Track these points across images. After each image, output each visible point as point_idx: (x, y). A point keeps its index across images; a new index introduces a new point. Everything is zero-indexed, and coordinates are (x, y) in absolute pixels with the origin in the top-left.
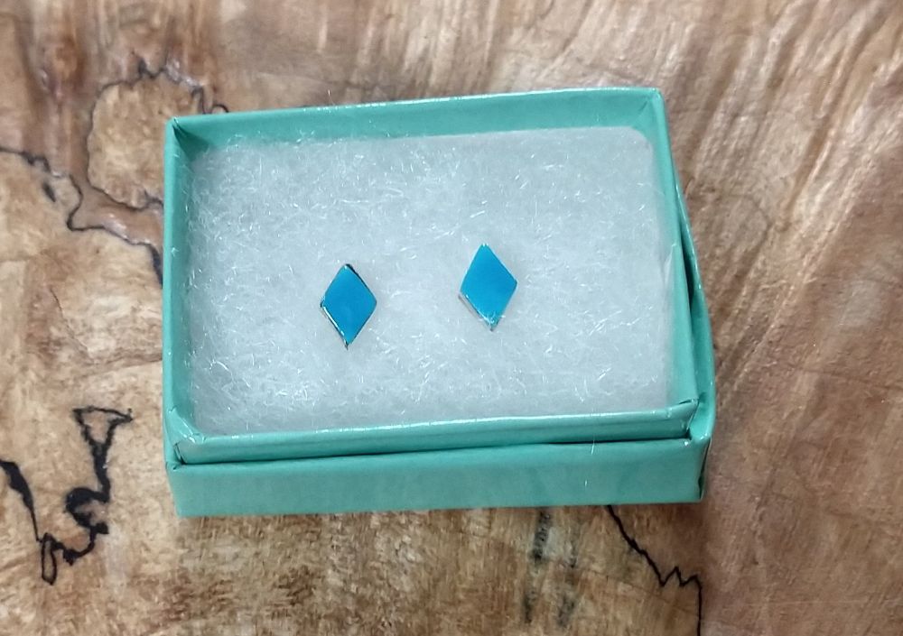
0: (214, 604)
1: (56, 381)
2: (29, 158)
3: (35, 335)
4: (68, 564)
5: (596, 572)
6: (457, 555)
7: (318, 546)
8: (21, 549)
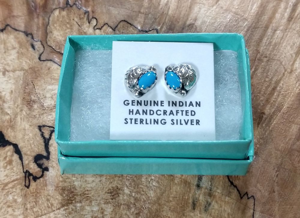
0: (85, 198)
1: (32, 115)
2: (27, 34)
3: (26, 98)
4: (34, 181)
5: (218, 193)
6: (170, 184)
7: (122, 178)
8: (18, 175)
